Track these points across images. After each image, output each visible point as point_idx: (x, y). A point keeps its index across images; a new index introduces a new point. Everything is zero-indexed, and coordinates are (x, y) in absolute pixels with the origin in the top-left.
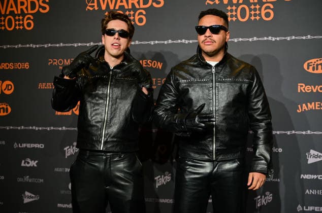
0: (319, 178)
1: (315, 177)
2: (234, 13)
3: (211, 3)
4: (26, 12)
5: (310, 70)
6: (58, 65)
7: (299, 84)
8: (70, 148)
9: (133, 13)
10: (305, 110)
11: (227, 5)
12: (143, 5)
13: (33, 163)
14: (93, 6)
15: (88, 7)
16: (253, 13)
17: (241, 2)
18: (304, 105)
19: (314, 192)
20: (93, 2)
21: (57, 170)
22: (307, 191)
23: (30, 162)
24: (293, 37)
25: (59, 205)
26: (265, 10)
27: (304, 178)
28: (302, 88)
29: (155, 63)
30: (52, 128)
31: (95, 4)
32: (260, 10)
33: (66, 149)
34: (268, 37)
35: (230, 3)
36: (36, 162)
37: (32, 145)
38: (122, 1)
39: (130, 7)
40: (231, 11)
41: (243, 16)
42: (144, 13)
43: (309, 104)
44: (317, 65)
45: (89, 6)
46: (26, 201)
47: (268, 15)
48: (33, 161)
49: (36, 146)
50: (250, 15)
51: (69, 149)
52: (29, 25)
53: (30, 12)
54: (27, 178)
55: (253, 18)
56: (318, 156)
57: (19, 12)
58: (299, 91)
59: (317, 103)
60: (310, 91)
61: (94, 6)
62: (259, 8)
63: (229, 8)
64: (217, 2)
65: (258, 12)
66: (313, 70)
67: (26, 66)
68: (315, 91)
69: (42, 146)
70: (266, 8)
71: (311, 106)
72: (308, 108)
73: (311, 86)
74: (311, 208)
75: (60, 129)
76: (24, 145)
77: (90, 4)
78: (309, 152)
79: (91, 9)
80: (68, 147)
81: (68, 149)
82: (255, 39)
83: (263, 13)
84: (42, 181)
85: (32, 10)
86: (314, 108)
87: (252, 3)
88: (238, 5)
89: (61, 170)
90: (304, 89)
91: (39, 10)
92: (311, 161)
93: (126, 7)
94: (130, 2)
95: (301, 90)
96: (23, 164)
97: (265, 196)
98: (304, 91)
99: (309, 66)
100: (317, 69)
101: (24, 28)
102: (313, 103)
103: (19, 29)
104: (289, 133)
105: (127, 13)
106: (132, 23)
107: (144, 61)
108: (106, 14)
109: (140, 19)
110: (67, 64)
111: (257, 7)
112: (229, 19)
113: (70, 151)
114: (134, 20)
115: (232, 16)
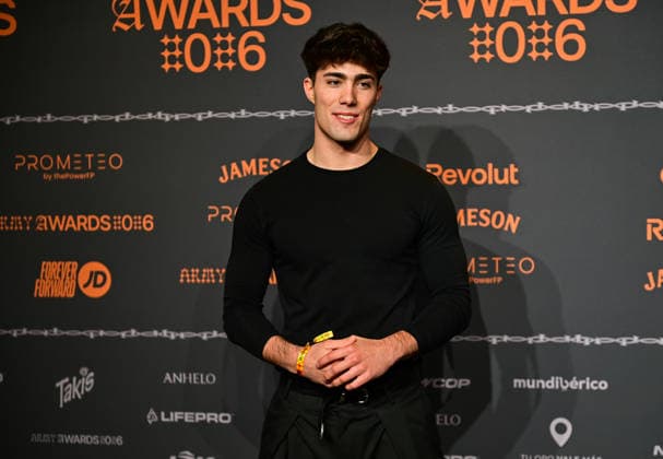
2: (488, 42)
3: (431, 16)
6: (41, 171)
7: (649, 221)
8: (71, 382)
9: (233, 38)
11: (470, 22)
12: (260, 18)
14: (129, 21)
15: (118, 24)
16: (534, 41)
17: (504, 14)
20: (131, 9)
21: (36, 438)
24: (635, 104)
26: (564, 34)
28: (656, 231)
30: (25, 331)
31: (137, 15)
32: (552, 34)
33: (60, 384)
34: (571, 103)
35: (478, 16)
38: (203, 9)
39: (226, 24)
40: (481, 36)
41: (510, 51)
42: (261, 38)
45: (122, 20)
47: (571, 47)
50: (529, 47)
51: (70, 385)
55: (534, 55)
58: (649, 238)
61: (133, 20)
62: (550, 31)
63: (475, 29)
64: (446, 15)
65: (546, 40)
70: (568, 30)
75: (46, 333)
77: (122, 16)
79: (126, 27)
80: (67, 380)
81: (65, 385)
82: (540, 106)
83: (560, 41)
87: (533, 18)
88: (496, 21)
89: (46, 438)
90: (661, 232)
93: (216, 24)
94: (226, 10)
98: (660, 238)
104: (624, 342)
105: (218, 39)
106: (230, 64)
107: (261, 161)
108: (166, 40)
109: (250, 55)
110: (62, 167)
111: (546, 27)
112: (476, 57)
113: (72, 389)
114: (235, 57)
115: (482, 49)
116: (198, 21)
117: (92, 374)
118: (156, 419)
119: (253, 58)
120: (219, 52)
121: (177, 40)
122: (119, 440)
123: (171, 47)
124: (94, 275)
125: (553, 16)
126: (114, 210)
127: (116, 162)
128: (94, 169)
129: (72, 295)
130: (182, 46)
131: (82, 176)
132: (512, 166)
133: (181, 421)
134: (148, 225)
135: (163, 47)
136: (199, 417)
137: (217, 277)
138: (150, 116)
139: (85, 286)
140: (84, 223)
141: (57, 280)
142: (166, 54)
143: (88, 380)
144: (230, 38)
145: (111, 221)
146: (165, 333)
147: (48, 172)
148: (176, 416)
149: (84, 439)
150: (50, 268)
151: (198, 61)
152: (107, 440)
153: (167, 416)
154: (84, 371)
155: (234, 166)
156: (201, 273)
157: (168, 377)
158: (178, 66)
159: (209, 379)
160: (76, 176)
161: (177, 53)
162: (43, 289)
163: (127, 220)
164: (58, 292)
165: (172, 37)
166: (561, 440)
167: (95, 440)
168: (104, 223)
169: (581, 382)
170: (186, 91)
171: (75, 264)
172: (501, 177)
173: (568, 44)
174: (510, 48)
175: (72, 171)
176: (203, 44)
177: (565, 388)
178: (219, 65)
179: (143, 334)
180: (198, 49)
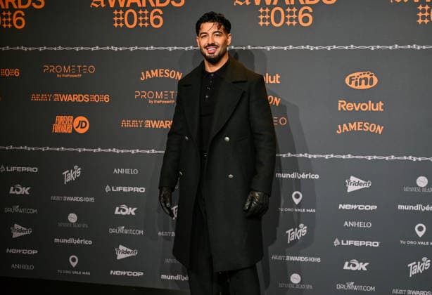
0: (359, 208)
1: (355, 207)
2: (267, 17)
3: (241, 3)
4: (15, 7)
5: (353, 86)
6: (56, 73)
7: (340, 101)
8: (70, 172)
9: (148, 12)
10: (345, 131)
11: (259, 7)
12: (160, 3)
13: (24, 191)
14: (98, 3)
15: (93, 4)
16: (288, 16)
17: (275, 3)
18: (345, 125)
19: (353, 224)
21: (53, 198)
22: (346, 223)
23: (20, 188)
24: (334, 47)
25: (56, 240)
26: (303, 13)
27: (343, 208)
28: (343, 106)
29: (173, 73)
30: (48, 148)
32: (297, 13)
33: (65, 173)
34: (305, 46)
35: (263, 4)
36: (28, 188)
37: (23, 169)
39: (144, 5)
40: (264, 14)
41: (277, 21)
42: (161, 13)
43: (350, 124)
44: (361, 80)
45: (94, 2)
46: (16, 235)
48: (24, 188)
49: (28, 169)
50: (286, 19)
51: (69, 174)
52: (19, 23)
53: (20, 6)
54: (16, 208)
55: (288, 23)
56: (359, 184)
57: (7, 7)
58: (340, 109)
59: (359, 123)
60: (351, 109)
61: (100, 2)
63: (261, 10)
64: (248, 3)
65: (294, 16)
66: (356, 85)
67: (16, 72)
68: (357, 109)
69: (35, 170)
70: (304, 12)
71: (353, 127)
72: (348, 128)
73: (353, 103)
74: (349, 243)
75: (58, 149)
76: (13, 169)
77: (95, 0)
78: (349, 178)
79: (97, 6)
80: (68, 171)
81: (67, 174)
82: (291, 47)
83: (301, 17)
84: (34, 211)
85: (22, 4)
86: (355, 129)
87: (288, 6)
88: (271, 7)
89: (58, 198)
90: (345, 107)
91: (31, 5)
92: (351, 189)
93: (139, 5)
95: (341, 108)
96: (11, 192)
97: (299, 229)
98: (345, 109)
99: (351, 80)
100: (360, 85)
101: (13, 26)
102: (355, 124)
103: (7, 27)
104: (327, 157)
105: (141, 12)
106: (146, 24)
107: (160, 70)
108: (116, 12)
109: (155, 21)
110: (66, 72)
111: (294, 10)
112: (261, 23)
113: (70, 176)
114: (148, 21)
115: (264, 20)
116: (131, 3)
117: (79, 169)
118: (110, 190)
119: (157, 21)
120: (141, 18)
121: (121, 12)
122: (92, 200)
123: (118, 16)
124: (81, 122)
125: (298, 6)
126: (90, 92)
127: (92, 69)
128: (81, 73)
129: (70, 132)
130: (123, 15)
131: (75, 76)
132: (277, 75)
133: (122, 191)
134: (107, 100)
135: (114, 16)
136: (130, 189)
137: (139, 125)
138: (108, 48)
139: (77, 128)
140: (76, 98)
141: (63, 125)
142: (116, 19)
143: (78, 171)
144: (146, 12)
145: (89, 98)
146: (114, 150)
147: (59, 74)
148: (119, 189)
149: (76, 199)
150: (60, 119)
151: (131, 22)
152: (87, 199)
153: (115, 189)
154: (76, 167)
155: (147, 72)
156: (131, 122)
157: (115, 170)
158: (121, 25)
159: (135, 172)
160: (73, 76)
161: (121, 18)
162: (57, 128)
163: (97, 97)
164: (64, 130)
165: (118, 11)
166: (297, 201)
167: (81, 199)
168: (86, 98)
169: (307, 175)
170: (125, 36)
171: (72, 117)
172: (272, 80)
173: (304, 19)
174: (277, 19)
175: (71, 74)
176: (133, 15)
177: (299, 178)
178: (141, 24)
179: (104, 150)
180: (131, 16)
